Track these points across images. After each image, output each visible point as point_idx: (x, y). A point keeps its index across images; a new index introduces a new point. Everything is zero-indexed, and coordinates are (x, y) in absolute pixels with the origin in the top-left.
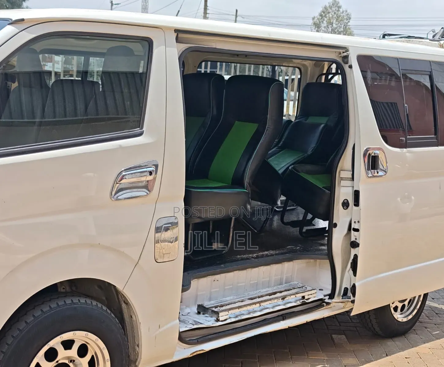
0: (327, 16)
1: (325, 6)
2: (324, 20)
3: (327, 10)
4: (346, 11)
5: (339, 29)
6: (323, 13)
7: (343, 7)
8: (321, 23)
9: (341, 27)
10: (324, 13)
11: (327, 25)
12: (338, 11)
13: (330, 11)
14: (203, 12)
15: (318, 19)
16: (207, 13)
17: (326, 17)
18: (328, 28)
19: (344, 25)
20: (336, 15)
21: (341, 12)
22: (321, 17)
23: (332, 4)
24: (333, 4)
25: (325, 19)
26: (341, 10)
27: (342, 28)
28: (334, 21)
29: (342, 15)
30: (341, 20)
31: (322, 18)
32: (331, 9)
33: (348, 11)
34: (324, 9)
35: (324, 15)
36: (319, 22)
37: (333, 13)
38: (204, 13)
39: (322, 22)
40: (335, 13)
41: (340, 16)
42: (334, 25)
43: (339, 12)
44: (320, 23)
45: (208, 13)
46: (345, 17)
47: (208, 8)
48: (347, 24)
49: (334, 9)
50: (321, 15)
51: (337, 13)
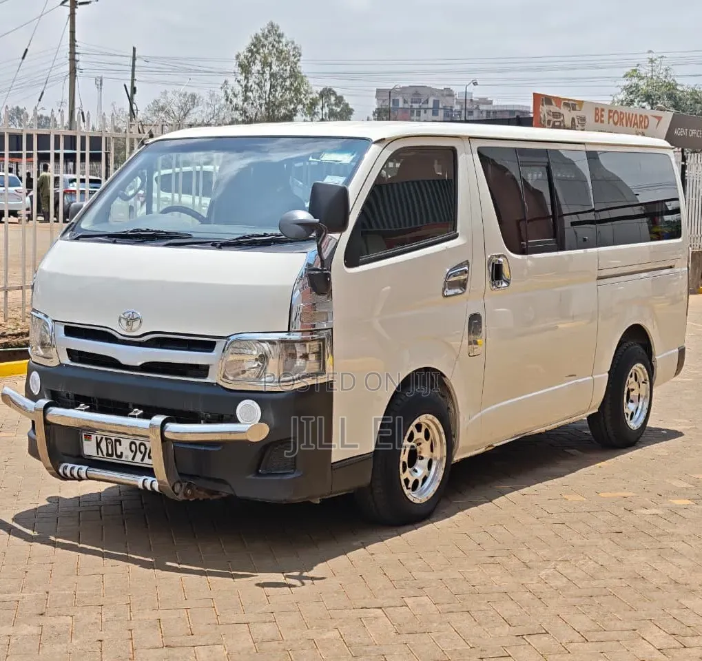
0: (261, 51)
1: (256, 34)
2: (256, 58)
3: (261, 40)
4: (293, 43)
5: (283, 73)
6: (252, 47)
7: (285, 35)
8: (251, 64)
9: (286, 70)
10: (255, 46)
11: (262, 68)
12: (279, 42)
13: (266, 42)
14: (69, 51)
15: (246, 57)
16: (75, 53)
17: (259, 54)
18: (264, 72)
19: (291, 67)
20: (275, 50)
21: (284, 44)
22: (250, 55)
23: (266, 30)
24: (269, 31)
25: (258, 57)
26: (284, 40)
27: (288, 71)
28: (274, 60)
29: (285, 48)
30: (284, 59)
31: (252, 56)
32: (266, 39)
33: (296, 43)
34: (254, 40)
35: (255, 50)
36: (248, 62)
37: (271, 45)
38: (70, 53)
39: (254, 62)
40: (273, 46)
41: (282, 51)
42: (274, 67)
43: (281, 44)
44: (249, 64)
45: (78, 53)
46: (291, 53)
47: (76, 43)
48: (296, 64)
49: (270, 39)
50: (250, 51)
51: (276, 45)
